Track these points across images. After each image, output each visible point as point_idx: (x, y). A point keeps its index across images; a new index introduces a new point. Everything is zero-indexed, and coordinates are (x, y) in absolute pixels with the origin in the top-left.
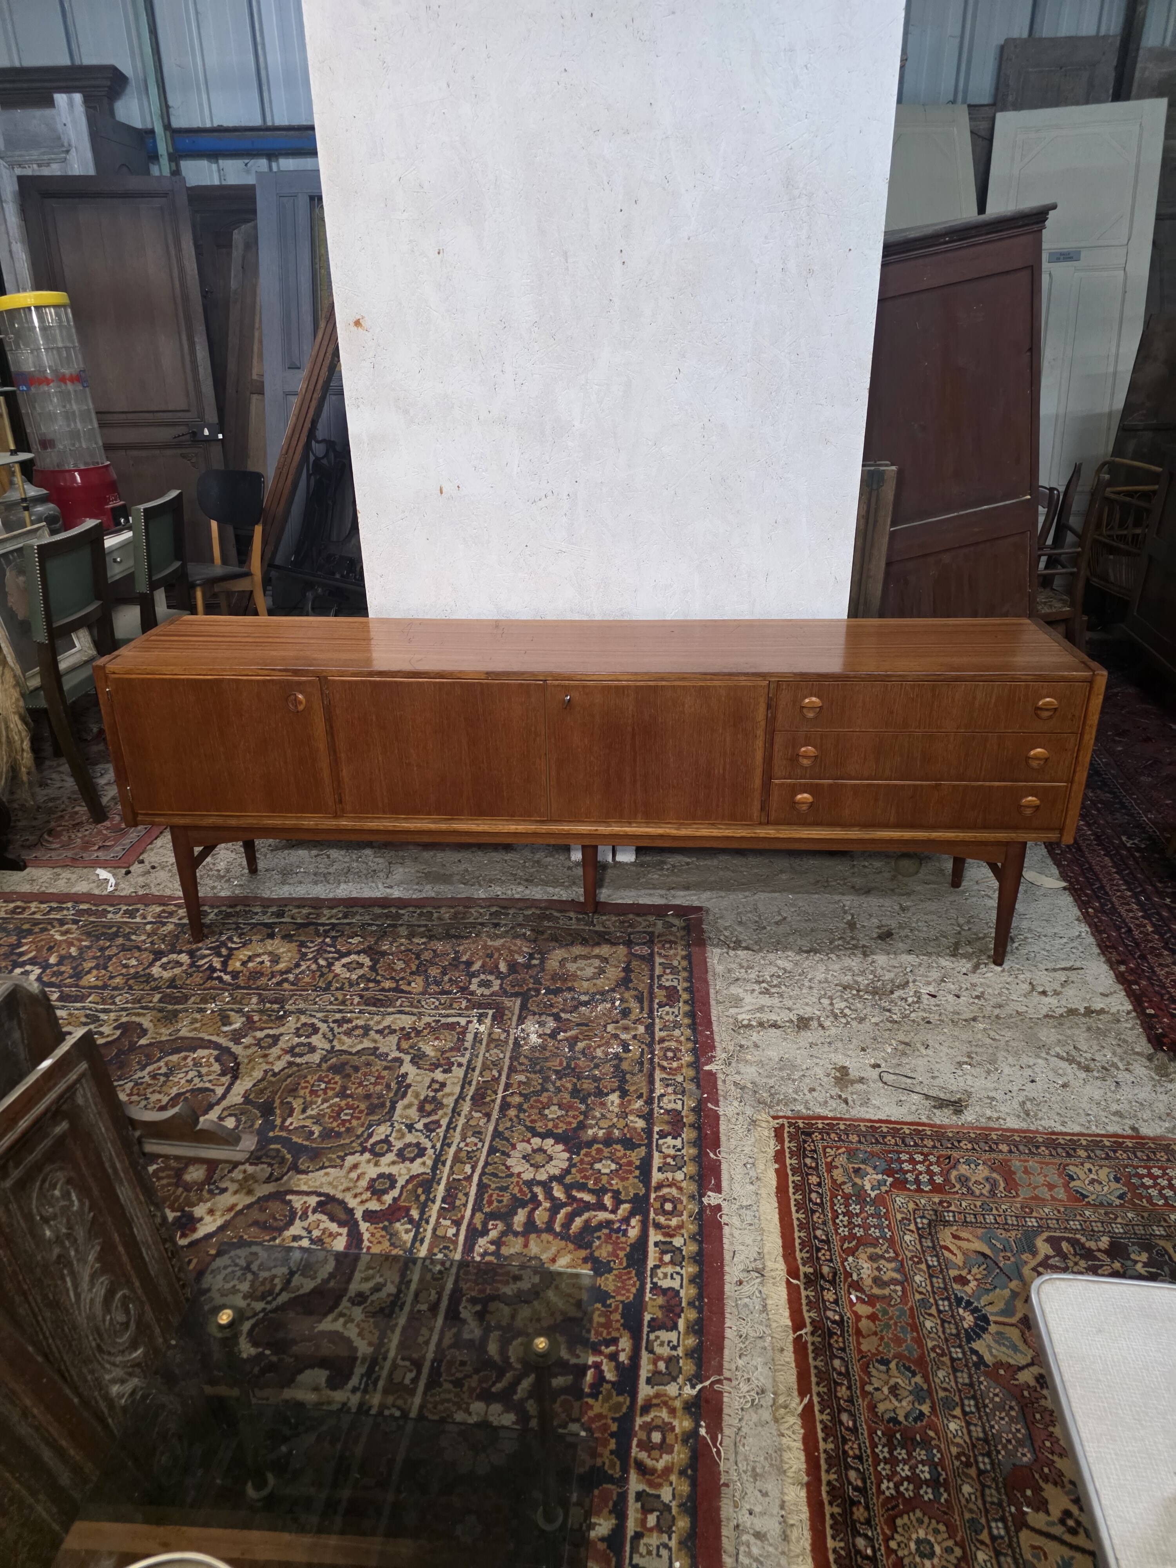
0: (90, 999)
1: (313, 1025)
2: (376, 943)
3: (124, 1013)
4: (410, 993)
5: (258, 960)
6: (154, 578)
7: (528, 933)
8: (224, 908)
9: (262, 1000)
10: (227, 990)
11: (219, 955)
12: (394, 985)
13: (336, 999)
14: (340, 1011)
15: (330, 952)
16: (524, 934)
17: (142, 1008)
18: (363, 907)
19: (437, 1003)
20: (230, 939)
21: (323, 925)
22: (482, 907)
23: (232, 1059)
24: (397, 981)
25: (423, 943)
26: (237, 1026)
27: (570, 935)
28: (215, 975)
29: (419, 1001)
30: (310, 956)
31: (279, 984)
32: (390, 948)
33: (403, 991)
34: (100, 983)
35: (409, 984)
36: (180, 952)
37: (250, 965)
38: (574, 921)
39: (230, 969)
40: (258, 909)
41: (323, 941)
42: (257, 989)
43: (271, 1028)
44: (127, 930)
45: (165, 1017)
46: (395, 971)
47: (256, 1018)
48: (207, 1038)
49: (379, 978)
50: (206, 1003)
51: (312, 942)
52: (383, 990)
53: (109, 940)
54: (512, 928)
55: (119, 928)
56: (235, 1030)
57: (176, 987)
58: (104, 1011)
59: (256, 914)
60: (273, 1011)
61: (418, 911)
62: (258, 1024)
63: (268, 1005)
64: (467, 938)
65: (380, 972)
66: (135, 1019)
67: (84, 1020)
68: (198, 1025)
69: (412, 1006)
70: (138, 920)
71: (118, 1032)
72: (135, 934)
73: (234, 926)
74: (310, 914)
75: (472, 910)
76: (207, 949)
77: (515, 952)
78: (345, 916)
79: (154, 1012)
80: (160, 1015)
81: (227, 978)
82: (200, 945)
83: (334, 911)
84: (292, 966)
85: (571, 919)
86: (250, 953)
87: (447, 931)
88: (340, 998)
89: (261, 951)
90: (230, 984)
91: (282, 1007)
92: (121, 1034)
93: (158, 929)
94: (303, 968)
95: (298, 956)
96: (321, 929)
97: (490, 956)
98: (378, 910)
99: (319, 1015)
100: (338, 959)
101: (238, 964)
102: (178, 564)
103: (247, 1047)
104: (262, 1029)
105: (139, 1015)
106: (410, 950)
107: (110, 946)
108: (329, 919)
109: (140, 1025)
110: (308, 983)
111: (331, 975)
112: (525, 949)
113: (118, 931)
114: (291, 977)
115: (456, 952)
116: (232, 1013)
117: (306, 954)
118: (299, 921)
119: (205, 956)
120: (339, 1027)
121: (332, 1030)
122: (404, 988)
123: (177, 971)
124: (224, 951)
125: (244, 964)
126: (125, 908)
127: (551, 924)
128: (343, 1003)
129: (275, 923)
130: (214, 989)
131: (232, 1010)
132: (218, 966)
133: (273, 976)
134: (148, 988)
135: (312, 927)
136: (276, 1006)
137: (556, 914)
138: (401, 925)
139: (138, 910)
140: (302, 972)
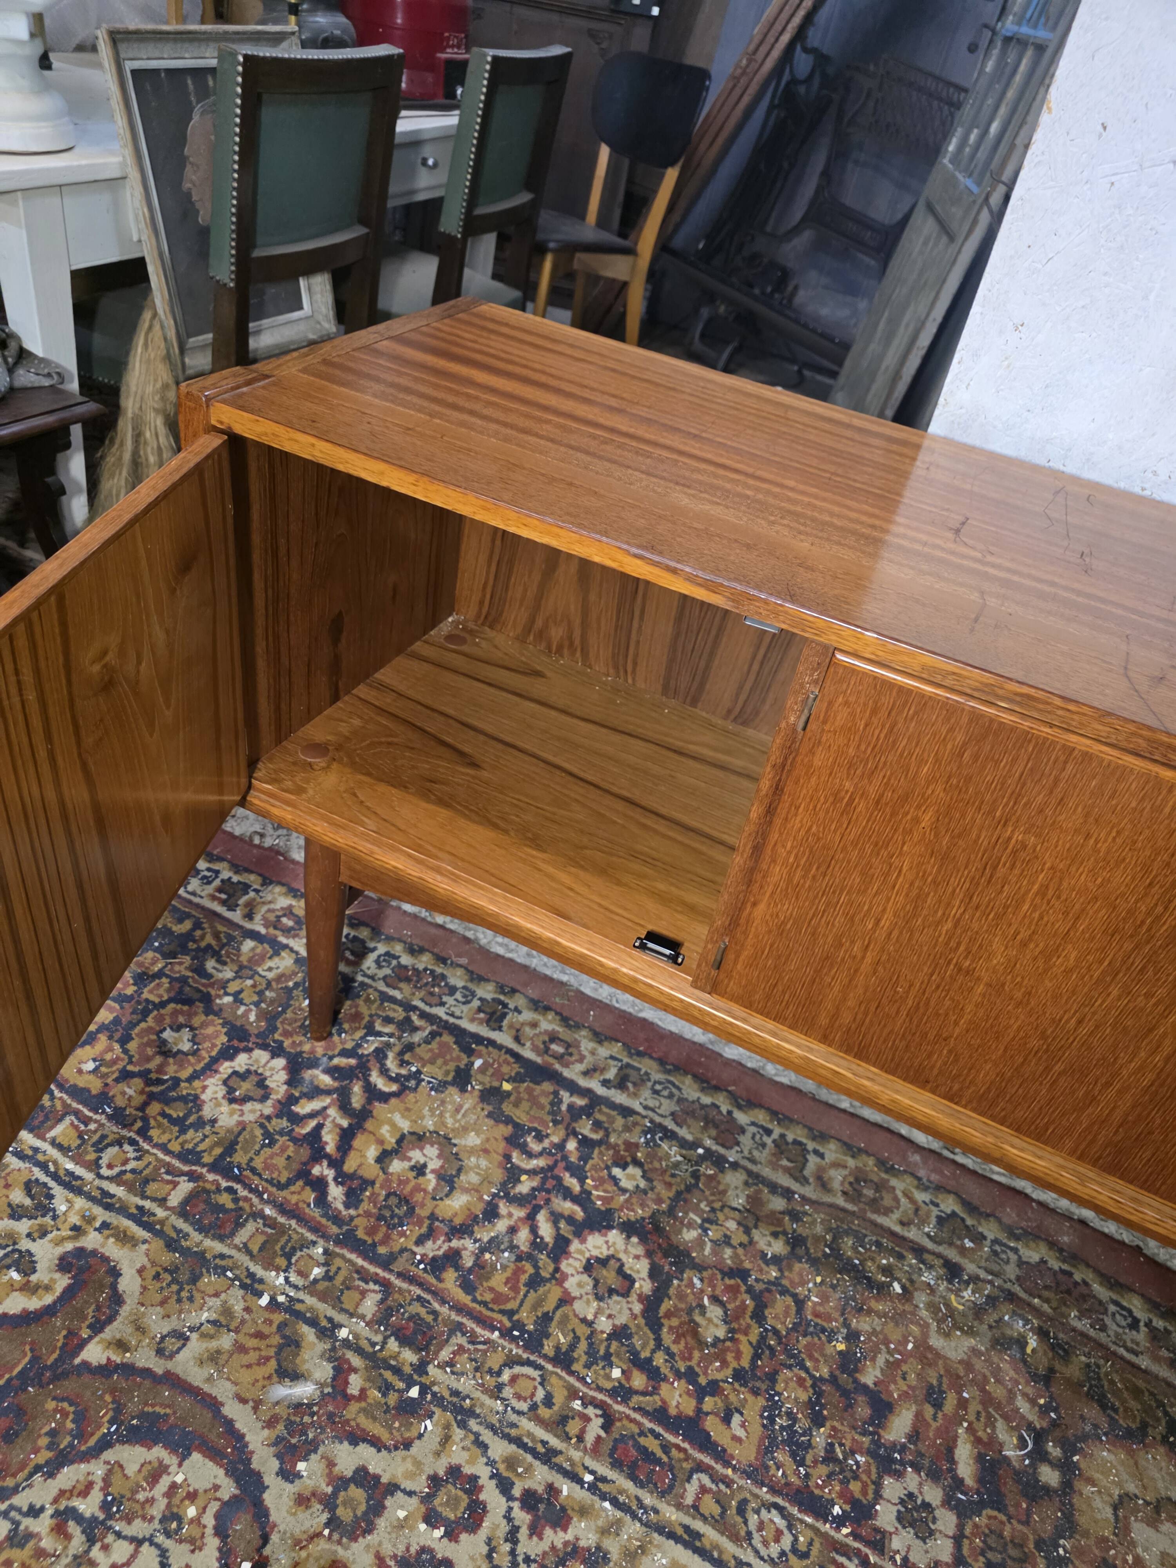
0: (58, 1131)
1: (472, 1485)
2: (671, 1212)
3: (101, 1214)
4: (722, 1456)
5: (416, 1156)
6: (479, 211)
7: (1032, 1343)
8: (398, 948)
9: (383, 1317)
10: (325, 1236)
11: (344, 1107)
12: (689, 1407)
13: (548, 1401)
14: (548, 1456)
15: (567, 1194)
16: (1022, 1343)
17: (141, 1217)
18: (662, 1062)
19: (787, 1541)
20: (380, 1054)
21: (573, 1088)
22: (922, 1186)
23: (254, 1536)
24: (701, 1393)
25: (776, 1260)
26: (304, 1391)
27: (1136, 1392)
28: (316, 1171)
29: (741, 1510)
30: (525, 1185)
31: (436, 1265)
32: (700, 1243)
33: (706, 1443)
34: (95, 1085)
35: (727, 1420)
36: (277, 1051)
37: (397, 1166)
38: (1141, 1336)
39: (350, 1166)
40: (457, 979)
41: (561, 1146)
42: (386, 1263)
43: (376, 1443)
44: (209, 939)
45: (172, 1270)
46: (701, 1344)
47: (355, 1384)
48: (232, 1410)
49: (659, 1360)
50: (269, 1265)
51: (540, 1137)
52: (660, 1415)
53: (165, 956)
54: (992, 1300)
55: (197, 925)
56: (298, 1407)
57: (227, 1173)
58: (71, 1183)
59: (452, 990)
60: (397, 1371)
61: (777, 1132)
62: (352, 1411)
63: (393, 1345)
64: (883, 1290)
65: (667, 1338)
66: (112, 1249)
67: (18, 1196)
68: (226, 1341)
69: (720, 1523)
70: (236, 916)
71: (62, 1282)
72: (217, 955)
73: (399, 1013)
74: (553, 1038)
75: (898, 1184)
76: (328, 1071)
77: (998, 1407)
78: (621, 1083)
79: (158, 1244)
80: (167, 1258)
81: (336, 1193)
82: (320, 1048)
83: (603, 1052)
84: (478, 1209)
85: (1134, 1325)
86: (405, 1125)
87: (837, 1235)
88: (559, 1398)
89: (429, 1124)
90: (337, 1219)
91: (421, 1368)
92: (69, 1293)
93: (262, 958)
94: (501, 1226)
95: (499, 1175)
96: (566, 1098)
97: (936, 1401)
98: (691, 1090)
99: (499, 1448)
100: (581, 1229)
101: (372, 1153)
102: (524, 198)
103: (302, 1501)
104: (355, 1438)
105: (124, 1238)
106: (744, 1274)
107: (160, 974)
108: (586, 1073)
109: (115, 1273)
110: (499, 1298)
111: (554, 1294)
112: (1023, 1406)
113: (188, 936)
114: (468, 1246)
115: (852, 1336)
116: (308, 1333)
117: (513, 1174)
118: (527, 1053)
119: (316, 1092)
120: (535, 1530)
121: (512, 1537)
122: (712, 1425)
123: (252, 1111)
124: (357, 1099)
125: (383, 1158)
126: (226, 874)
127: (1085, 1325)
128: (559, 1424)
129: (479, 1039)
130: (302, 1219)
131: (313, 1323)
132: (330, 1140)
133: (431, 1234)
134: (175, 1147)
135: (548, 1086)
136: (409, 1356)
137: (1097, 1288)
138: (735, 1166)
139: (245, 888)
140: (493, 1245)
